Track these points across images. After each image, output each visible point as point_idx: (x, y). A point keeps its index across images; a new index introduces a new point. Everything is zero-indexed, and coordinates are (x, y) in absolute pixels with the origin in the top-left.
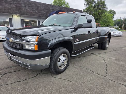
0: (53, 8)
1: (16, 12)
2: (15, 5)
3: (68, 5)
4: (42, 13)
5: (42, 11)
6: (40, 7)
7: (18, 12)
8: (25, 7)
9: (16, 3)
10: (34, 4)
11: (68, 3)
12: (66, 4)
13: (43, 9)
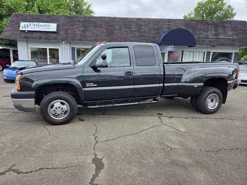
0: (170, 25)
1: (106, 39)
2: (106, 28)
3: (232, 10)
4: (147, 36)
5: (146, 32)
6: (143, 27)
7: (108, 39)
8: (121, 29)
9: (107, 26)
10: (134, 22)
11: (229, 7)
12: (225, 8)
13: (149, 30)
